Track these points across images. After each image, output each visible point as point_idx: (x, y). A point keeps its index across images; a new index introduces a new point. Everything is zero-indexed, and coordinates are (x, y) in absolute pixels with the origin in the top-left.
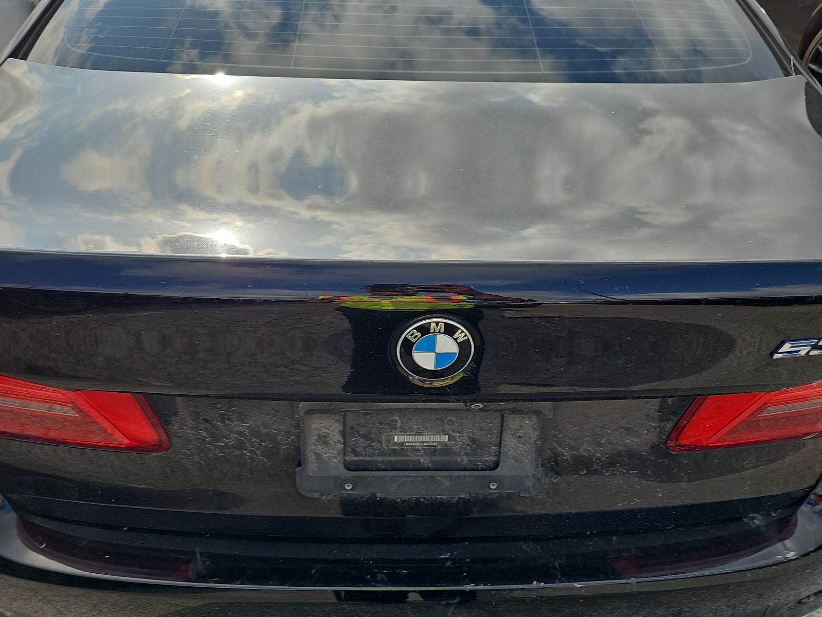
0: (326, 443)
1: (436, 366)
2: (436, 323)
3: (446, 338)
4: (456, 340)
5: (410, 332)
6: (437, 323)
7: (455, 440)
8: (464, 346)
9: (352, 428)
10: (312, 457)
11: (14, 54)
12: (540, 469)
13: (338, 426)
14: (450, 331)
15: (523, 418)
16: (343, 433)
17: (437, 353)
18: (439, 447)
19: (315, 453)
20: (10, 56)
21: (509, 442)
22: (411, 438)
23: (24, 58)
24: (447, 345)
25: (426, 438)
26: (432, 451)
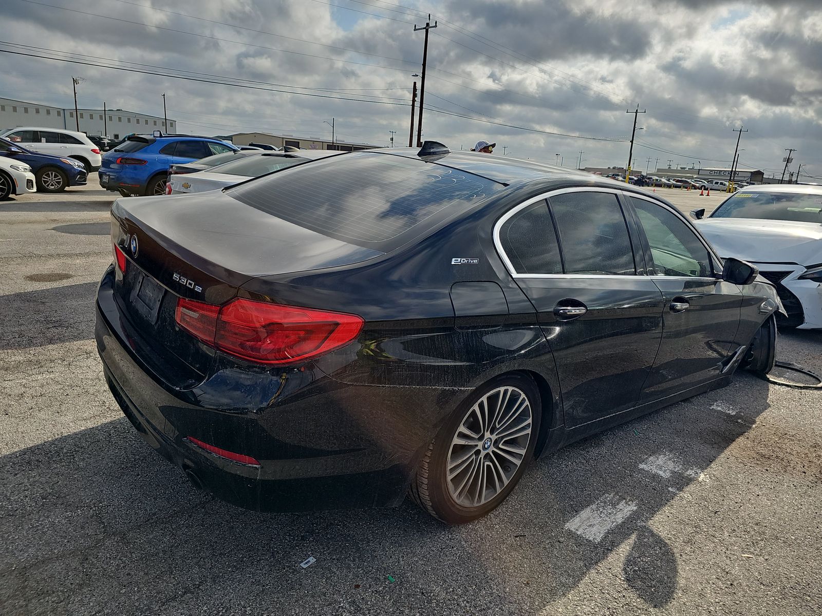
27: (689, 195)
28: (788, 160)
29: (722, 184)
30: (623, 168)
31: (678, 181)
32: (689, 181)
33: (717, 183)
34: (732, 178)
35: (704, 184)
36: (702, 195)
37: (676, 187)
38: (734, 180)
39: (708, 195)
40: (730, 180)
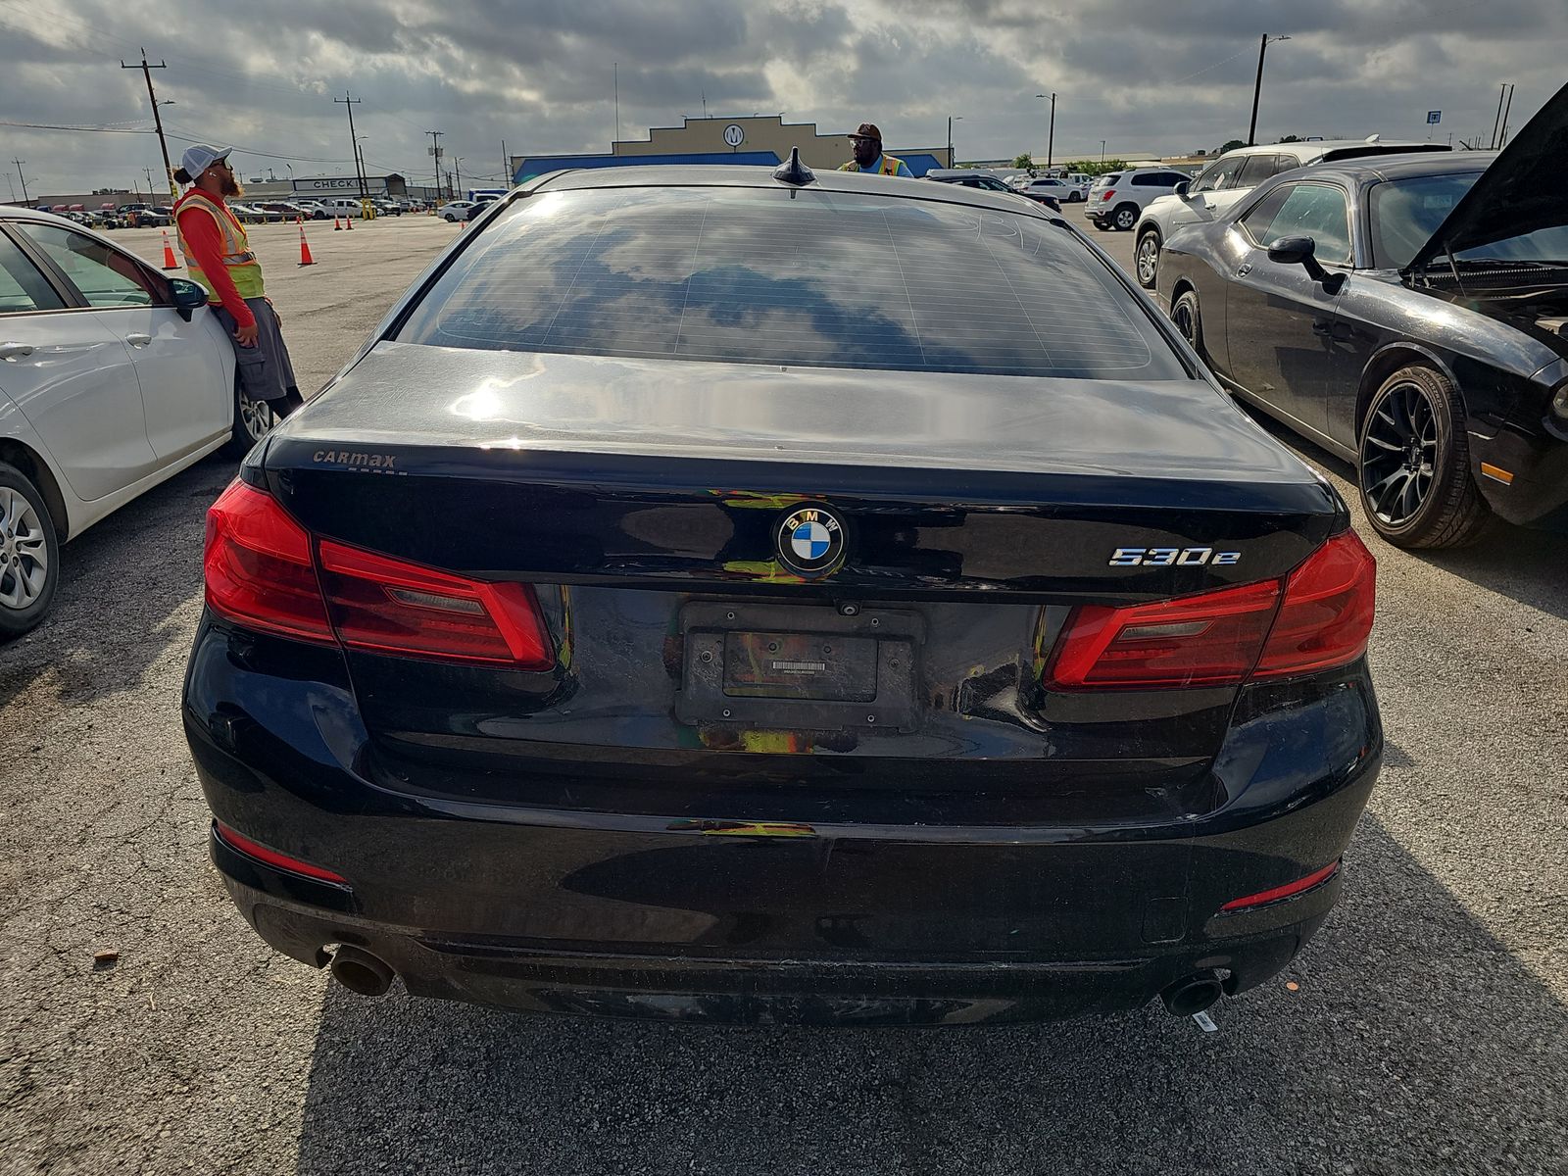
0: (707, 666)
1: (813, 554)
2: (811, 514)
3: (820, 527)
4: (828, 528)
5: (791, 522)
6: (812, 512)
7: (832, 670)
8: (834, 535)
9: (732, 651)
10: (693, 681)
11: (384, 337)
12: (917, 702)
13: (720, 648)
14: (822, 520)
15: (898, 646)
16: (723, 654)
17: (813, 542)
18: (816, 676)
19: (696, 676)
20: (382, 338)
21: (886, 671)
22: (790, 665)
23: (393, 339)
24: (821, 534)
25: (802, 666)
26: (810, 680)
27: (314, 232)
28: (437, 152)
29: (349, 204)
30: (127, 191)
31: (268, 208)
32: (288, 204)
33: (341, 204)
34: (365, 192)
35: (319, 209)
36: (338, 229)
37: (272, 219)
38: (369, 196)
39: (349, 228)
40: (362, 195)
